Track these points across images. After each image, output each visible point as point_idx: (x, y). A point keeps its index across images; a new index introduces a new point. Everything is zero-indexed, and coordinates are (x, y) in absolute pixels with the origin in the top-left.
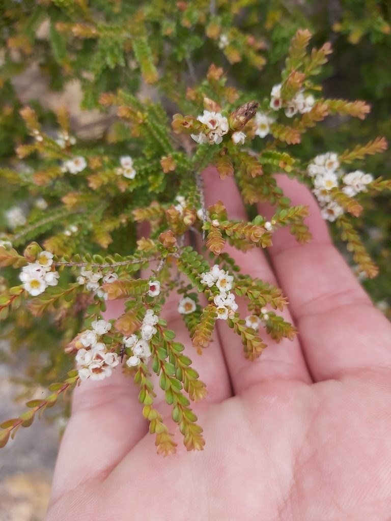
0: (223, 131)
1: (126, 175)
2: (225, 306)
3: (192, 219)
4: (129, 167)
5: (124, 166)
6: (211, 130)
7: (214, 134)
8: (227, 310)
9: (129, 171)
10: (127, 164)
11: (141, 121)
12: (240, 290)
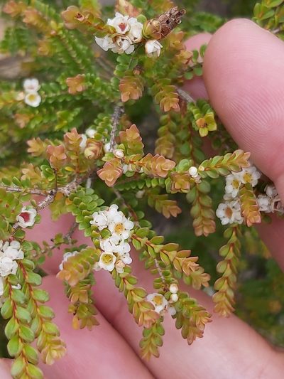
0: (135, 38)
1: (28, 102)
2: (114, 253)
3: (95, 152)
4: (34, 92)
5: (27, 90)
6: (120, 35)
7: (123, 40)
8: (115, 258)
9: (32, 97)
10: (32, 88)
11: (53, 33)
12: (139, 241)
